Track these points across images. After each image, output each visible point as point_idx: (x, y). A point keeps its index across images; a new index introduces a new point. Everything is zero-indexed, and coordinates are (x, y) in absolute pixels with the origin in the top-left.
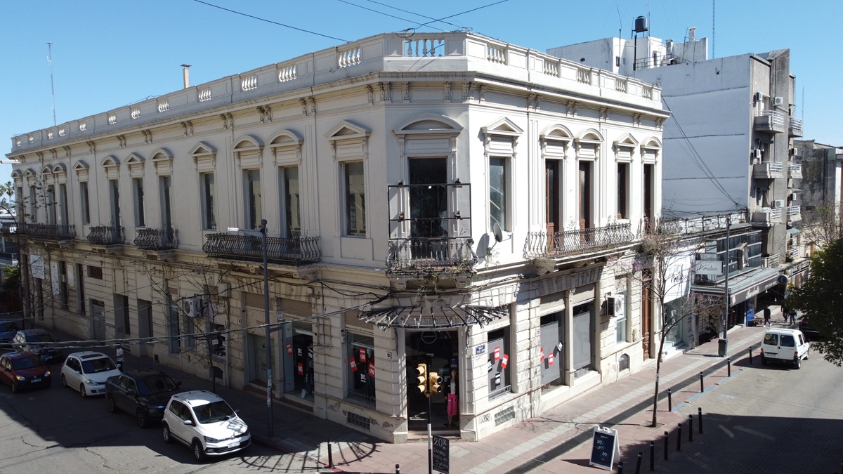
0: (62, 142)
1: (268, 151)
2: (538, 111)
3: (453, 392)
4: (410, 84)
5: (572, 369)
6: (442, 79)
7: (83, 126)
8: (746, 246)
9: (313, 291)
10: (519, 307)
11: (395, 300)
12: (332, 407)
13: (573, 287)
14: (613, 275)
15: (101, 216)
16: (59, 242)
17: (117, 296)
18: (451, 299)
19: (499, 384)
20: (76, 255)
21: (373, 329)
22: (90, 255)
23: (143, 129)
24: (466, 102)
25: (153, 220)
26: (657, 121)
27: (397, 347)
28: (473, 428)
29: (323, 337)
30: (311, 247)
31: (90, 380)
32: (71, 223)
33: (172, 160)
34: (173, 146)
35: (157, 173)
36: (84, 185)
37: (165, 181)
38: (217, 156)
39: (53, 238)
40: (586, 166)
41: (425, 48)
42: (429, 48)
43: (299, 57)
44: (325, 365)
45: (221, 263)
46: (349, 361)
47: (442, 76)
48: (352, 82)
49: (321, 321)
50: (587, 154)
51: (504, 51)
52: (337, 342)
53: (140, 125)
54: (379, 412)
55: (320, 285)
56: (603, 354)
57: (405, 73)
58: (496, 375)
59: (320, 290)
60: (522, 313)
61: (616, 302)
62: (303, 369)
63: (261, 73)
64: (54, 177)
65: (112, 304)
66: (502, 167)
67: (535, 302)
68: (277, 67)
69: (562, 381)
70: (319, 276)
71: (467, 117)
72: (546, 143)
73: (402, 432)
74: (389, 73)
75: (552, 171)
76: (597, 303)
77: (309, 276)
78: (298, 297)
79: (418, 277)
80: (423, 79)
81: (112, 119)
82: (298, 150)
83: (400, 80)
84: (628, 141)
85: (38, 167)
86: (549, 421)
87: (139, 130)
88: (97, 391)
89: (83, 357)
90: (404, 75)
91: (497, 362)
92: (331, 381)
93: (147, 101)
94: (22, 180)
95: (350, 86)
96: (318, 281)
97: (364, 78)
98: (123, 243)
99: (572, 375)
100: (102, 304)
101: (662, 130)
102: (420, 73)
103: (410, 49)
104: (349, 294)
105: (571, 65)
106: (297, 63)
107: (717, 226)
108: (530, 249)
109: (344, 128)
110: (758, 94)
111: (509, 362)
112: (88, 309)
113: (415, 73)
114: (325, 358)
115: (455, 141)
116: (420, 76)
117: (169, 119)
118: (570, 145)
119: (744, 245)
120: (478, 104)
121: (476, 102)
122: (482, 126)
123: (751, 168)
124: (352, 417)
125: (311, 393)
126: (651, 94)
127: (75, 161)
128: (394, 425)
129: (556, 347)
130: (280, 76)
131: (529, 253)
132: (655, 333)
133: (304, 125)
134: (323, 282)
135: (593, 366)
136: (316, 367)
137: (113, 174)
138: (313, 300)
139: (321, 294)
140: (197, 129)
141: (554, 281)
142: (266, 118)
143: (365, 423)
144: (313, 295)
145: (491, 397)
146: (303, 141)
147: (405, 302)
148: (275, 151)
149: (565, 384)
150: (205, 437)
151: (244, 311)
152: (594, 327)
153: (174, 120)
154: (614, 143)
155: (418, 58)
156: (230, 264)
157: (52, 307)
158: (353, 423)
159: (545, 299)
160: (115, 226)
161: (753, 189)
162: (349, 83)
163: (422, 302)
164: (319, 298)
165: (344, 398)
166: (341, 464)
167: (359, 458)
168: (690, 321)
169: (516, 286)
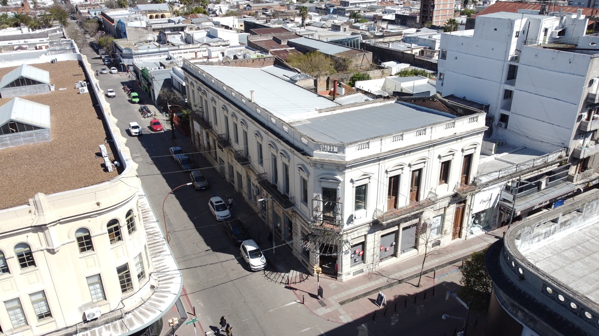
2: (385, 161)
4: (322, 164)
8: (548, 177)
10: (369, 235)
13: (403, 222)
14: (433, 210)
19: (358, 261)
20: (213, 135)
24: (344, 171)
28: (342, 278)
29: (295, 230)
31: (218, 214)
32: (210, 120)
33: (247, 128)
35: (242, 128)
36: (215, 109)
37: (245, 133)
38: (263, 141)
40: (417, 171)
44: (296, 240)
47: (334, 164)
50: (418, 167)
54: (310, 265)
58: (356, 258)
60: (370, 237)
67: (378, 232)
69: (394, 256)
70: (295, 211)
71: (344, 176)
72: (390, 172)
76: (420, 224)
82: (288, 162)
84: (450, 151)
88: (220, 219)
91: (357, 254)
92: (297, 246)
93: (238, 92)
98: (231, 146)
99: (400, 253)
100: (223, 162)
105: (411, 132)
109: (302, 167)
110: (593, 80)
111: (363, 253)
114: (296, 237)
115: (339, 185)
118: (406, 167)
122: (351, 178)
123: (577, 125)
126: (477, 119)
129: (391, 244)
132: (463, 228)
133: (290, 154)
135: (416, 247)
137: (226, 114)
138: (293, 217)
142: (279, 141)
145: (353, 266)
146: (290, 159)
150: (251, 263)
152: (418, 233)
154: (439, 156)
155: (327, 153)
158: (304, 263)
160: (228, 136)
166: (294, 283)
167: (301, 281)
168: (495, 217)
169: (368, 229)
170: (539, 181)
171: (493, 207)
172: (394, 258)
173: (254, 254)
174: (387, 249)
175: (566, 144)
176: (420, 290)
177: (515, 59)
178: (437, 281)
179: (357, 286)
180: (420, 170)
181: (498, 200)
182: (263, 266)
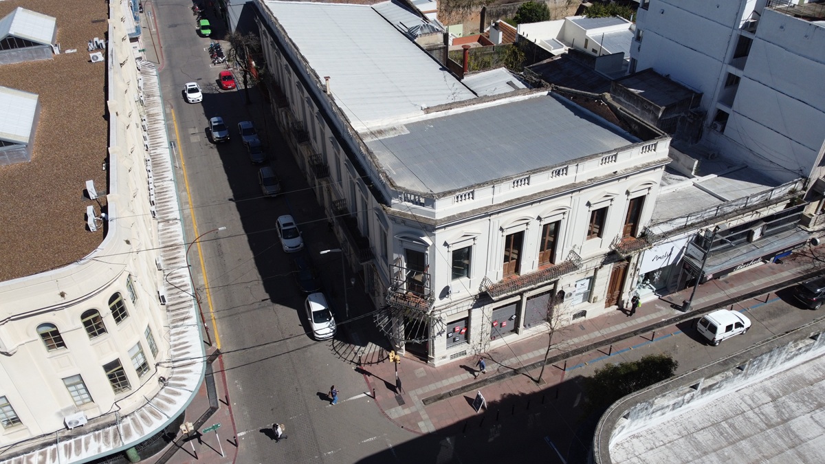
2: (500, 215)
10: (475, 309)
19: (459, 340)
24: (434, 232)
28: (433, 362)
50: (553, 219)
51: (472, 192)
61: (567, 294)
67: (487, 305)
69: (516, 330)
71: (434, 239)
72: (505, 229)
76: (554, 292)
84: (607, 196)
99: (523, 329)
105: (543, 173)
111: (467, 330)
115: (428, 250)
118: (532, 222)
126: (656, 147)
129: (511, 317)
135: (547, 319)
145: (448, 348)
149: (517, 333)
152: (552, 303)
154: (588, 202)
166: (369, 363)
167: (379, 362)
168: (676, 276)
169: (472, 302)
170: (751, 230)
171: (674, 264)
172: (515, 335)
173: (320, 317)
174: (504, 324)
175: (805, 172)
176: (542, 387)
177: (750, 27)
178: (568, 375)
179: (453, 376)
180: (558, 224)
181: (683, 255)
182: (331, 334)
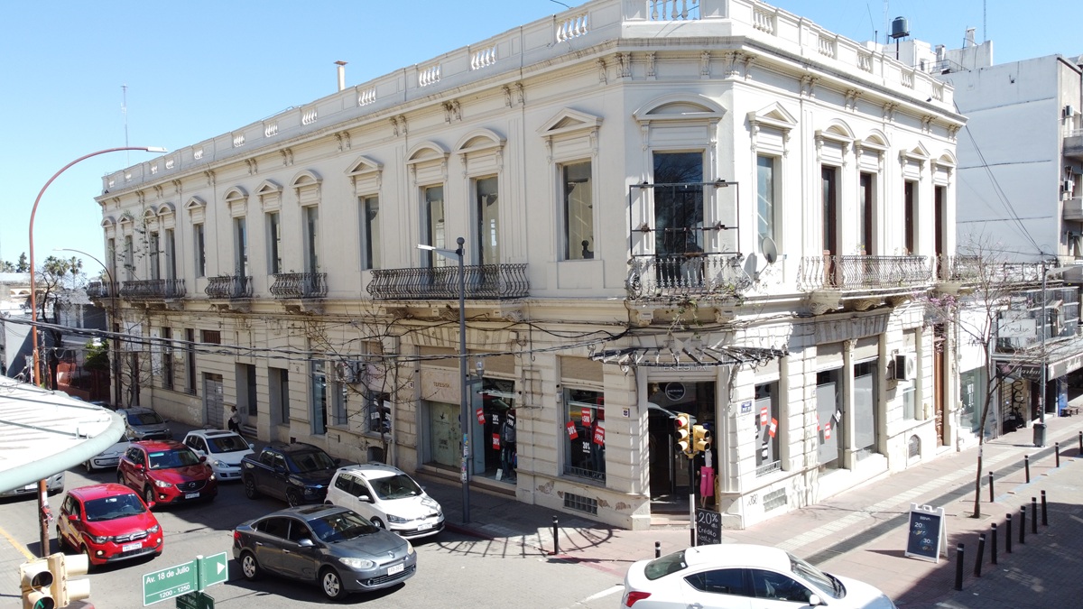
0: (171, 175)
1: (455, 160)
2: (812, 99)
3: (708, 464)
4: (657, 54)
5: (853, 448)
6: (700, 48)
7: (198, 154)
8: (1061, 305)
9: (518, 336)
10: (793, 356)
11: (635, 339)
12: (542, 488)
13: (855, 336)
14: (900, 327)
15: (221, 262)
16: (166, 301)
17: (239, 365)
18: (709, 339)
19: (766, 458)
20: (185, 318)
21: (602, 380)
22: (204, 316)
23: (281, 147)
24: (730, 78)
25: (293, 261)
26: (951, 130)
27: (638, 401)
28: (737, 510)
29: (530, 396)
30: (515, 277)
31: (219, 461)
32: (179, 276)
33: (320, 184)
34: (323, 166)
35: (299, 203)
36: (199, 228)
37: (310, 212)
38: (384, 173)
39: (158, 295)
40: (867, 179)
41: (675, 10)
42: (680, 11)
43: (501, 34)
44: (533, 432)
45: (392, 305)
46: (567, 425)
47: (700, 43)
48: (579, 57)
49: (528, 375)
50: (869, 164)
51: (772, 17)
52: (551, 401)
53: (278, 143)
54: (611, 490)
55: (527, 327)
56: (889, 433)
57: (653, 39)
58: (763, 444)
59: (528, 334)
61: (907, 362)
62: (500, 441)
63: (447, 60)
64: (158, 221)
65: (233, 376)
66: (770, 169)
67: (812, 351)
68: (469, 51)
69: (841, 463)
70: (526, 316)
71: (731, 98)
72: (822, 142)
73: (643, 515)
74: (630, 39)
75: (827, 181)
76: (880, 363)
77: (513, 314)
78: (495, 346)
79: (670, 305)
80: (675, 48)
81: (238, 140)
82: (499, 153)
83: (645, 48)
84: (917, 151)
85: (137, 211)
86: (833, 509)
87: (277, 148)
88: (228, 475)
89: (208, 434)
90: (650, 42)
91: (763, 428)
92: (540, 453)
93: (287, 113)
94: (115, 229)
95: (577, 61)
96: (524, 322)
97: (596, 48)
98: (251, 296)
99: (853, 456)
100: (220, 377)
101: (955, 142)
102: (671, 39)
103: (655, 11)
104: (568, 335)
105: (850, 45)
106: (497, 43)
107: (1021, 277)
108: (804, 279)
109: (566, 118)
110: (1068, 107)
111: (778, 429)
112: (199, 385)
113: (665, 39)
114: (533, 424)
115: (716, 129)
116: (671, 44)
117: (319, 130)
118: (850, 147)
119: (1059, 302)
120: (743, 81)
121: (742, 79)
122: (749, 111)
123: (1060, 205)
124: (570, 500)
125: (511, 472)
126: (941, 94)
127: (187, 197)
128: (633, 506)
129: (833, 417)
130: (473, 63)
131: (803, 285)
132: (950, 412)
133: (509, 120)
134: (532, 323)
135: (875, 448)
136: (519, 437)
137: (238, 210)
138: (517, 348)
139: (528, 338)
140: (355, 141)
141: (832, 325)
142: (453, 117)
143: (590, 505)
144: (517, 341)
145: (759, 473)
146: (506, 141)
147: (648, 341)
148: (465, 157)
149: (844, 468)
150: (388, 516)
151: (417, 371)
152: (878, 395)
153: (327, 131)
154: (900, 152)
155: (666, 22)
156: (404, 306)
157: (152, 387)
158: (573, 506)
159: (824, 349)
160: (239, 274)
161: (1064, 233)
162: (575, 58)
163: (669, 342)
164: (525, 345)
165: (560, 476)
166: (572, 549)
167: (595, 544)
171: (987, 365)
174: (827, 433)
178: (1009, 505)
180: (871, 182)
